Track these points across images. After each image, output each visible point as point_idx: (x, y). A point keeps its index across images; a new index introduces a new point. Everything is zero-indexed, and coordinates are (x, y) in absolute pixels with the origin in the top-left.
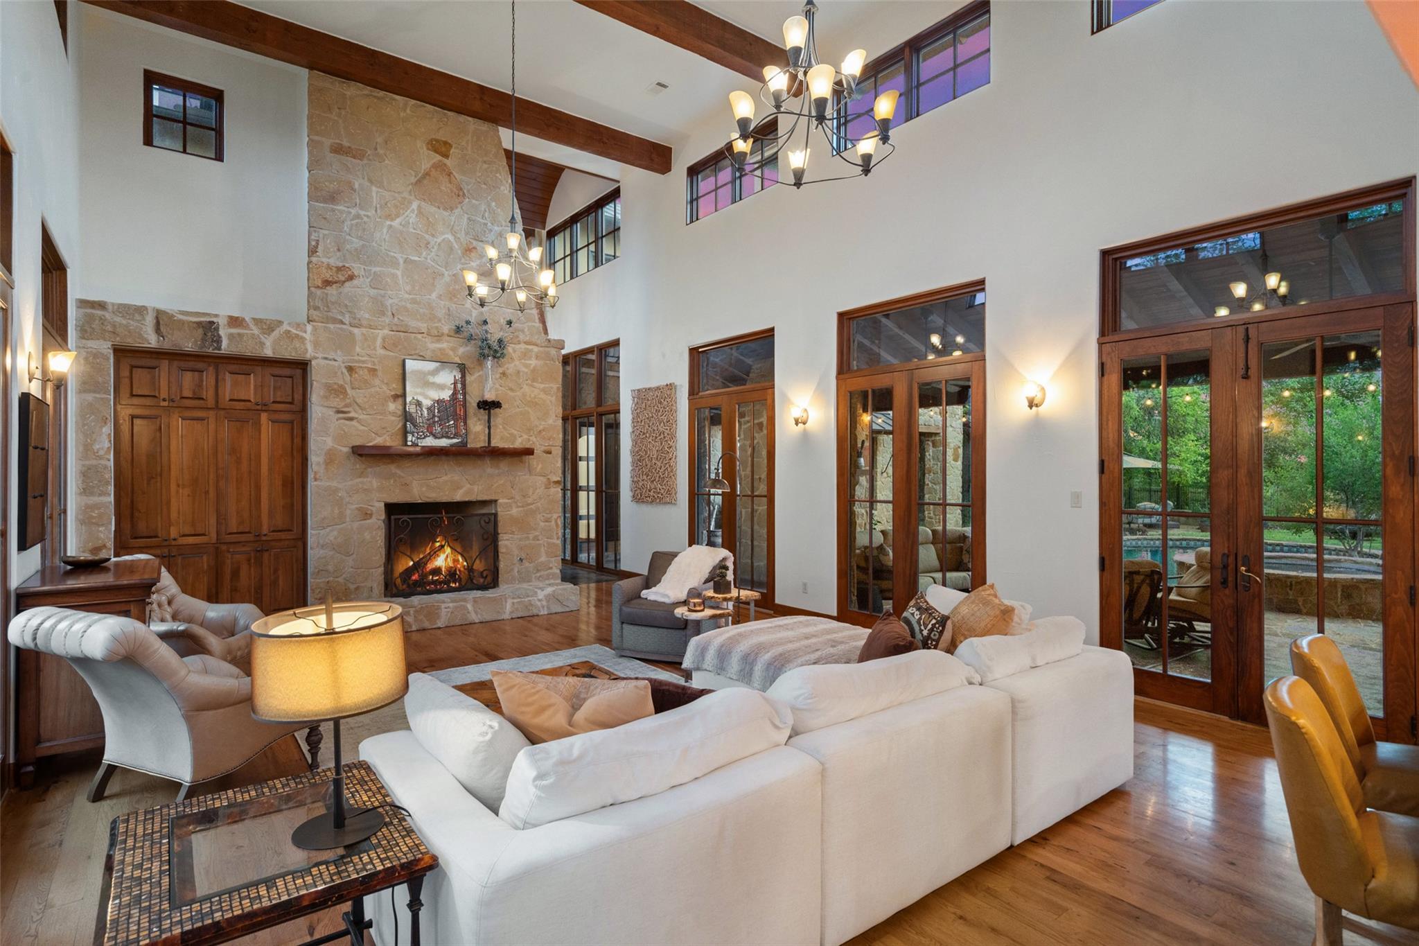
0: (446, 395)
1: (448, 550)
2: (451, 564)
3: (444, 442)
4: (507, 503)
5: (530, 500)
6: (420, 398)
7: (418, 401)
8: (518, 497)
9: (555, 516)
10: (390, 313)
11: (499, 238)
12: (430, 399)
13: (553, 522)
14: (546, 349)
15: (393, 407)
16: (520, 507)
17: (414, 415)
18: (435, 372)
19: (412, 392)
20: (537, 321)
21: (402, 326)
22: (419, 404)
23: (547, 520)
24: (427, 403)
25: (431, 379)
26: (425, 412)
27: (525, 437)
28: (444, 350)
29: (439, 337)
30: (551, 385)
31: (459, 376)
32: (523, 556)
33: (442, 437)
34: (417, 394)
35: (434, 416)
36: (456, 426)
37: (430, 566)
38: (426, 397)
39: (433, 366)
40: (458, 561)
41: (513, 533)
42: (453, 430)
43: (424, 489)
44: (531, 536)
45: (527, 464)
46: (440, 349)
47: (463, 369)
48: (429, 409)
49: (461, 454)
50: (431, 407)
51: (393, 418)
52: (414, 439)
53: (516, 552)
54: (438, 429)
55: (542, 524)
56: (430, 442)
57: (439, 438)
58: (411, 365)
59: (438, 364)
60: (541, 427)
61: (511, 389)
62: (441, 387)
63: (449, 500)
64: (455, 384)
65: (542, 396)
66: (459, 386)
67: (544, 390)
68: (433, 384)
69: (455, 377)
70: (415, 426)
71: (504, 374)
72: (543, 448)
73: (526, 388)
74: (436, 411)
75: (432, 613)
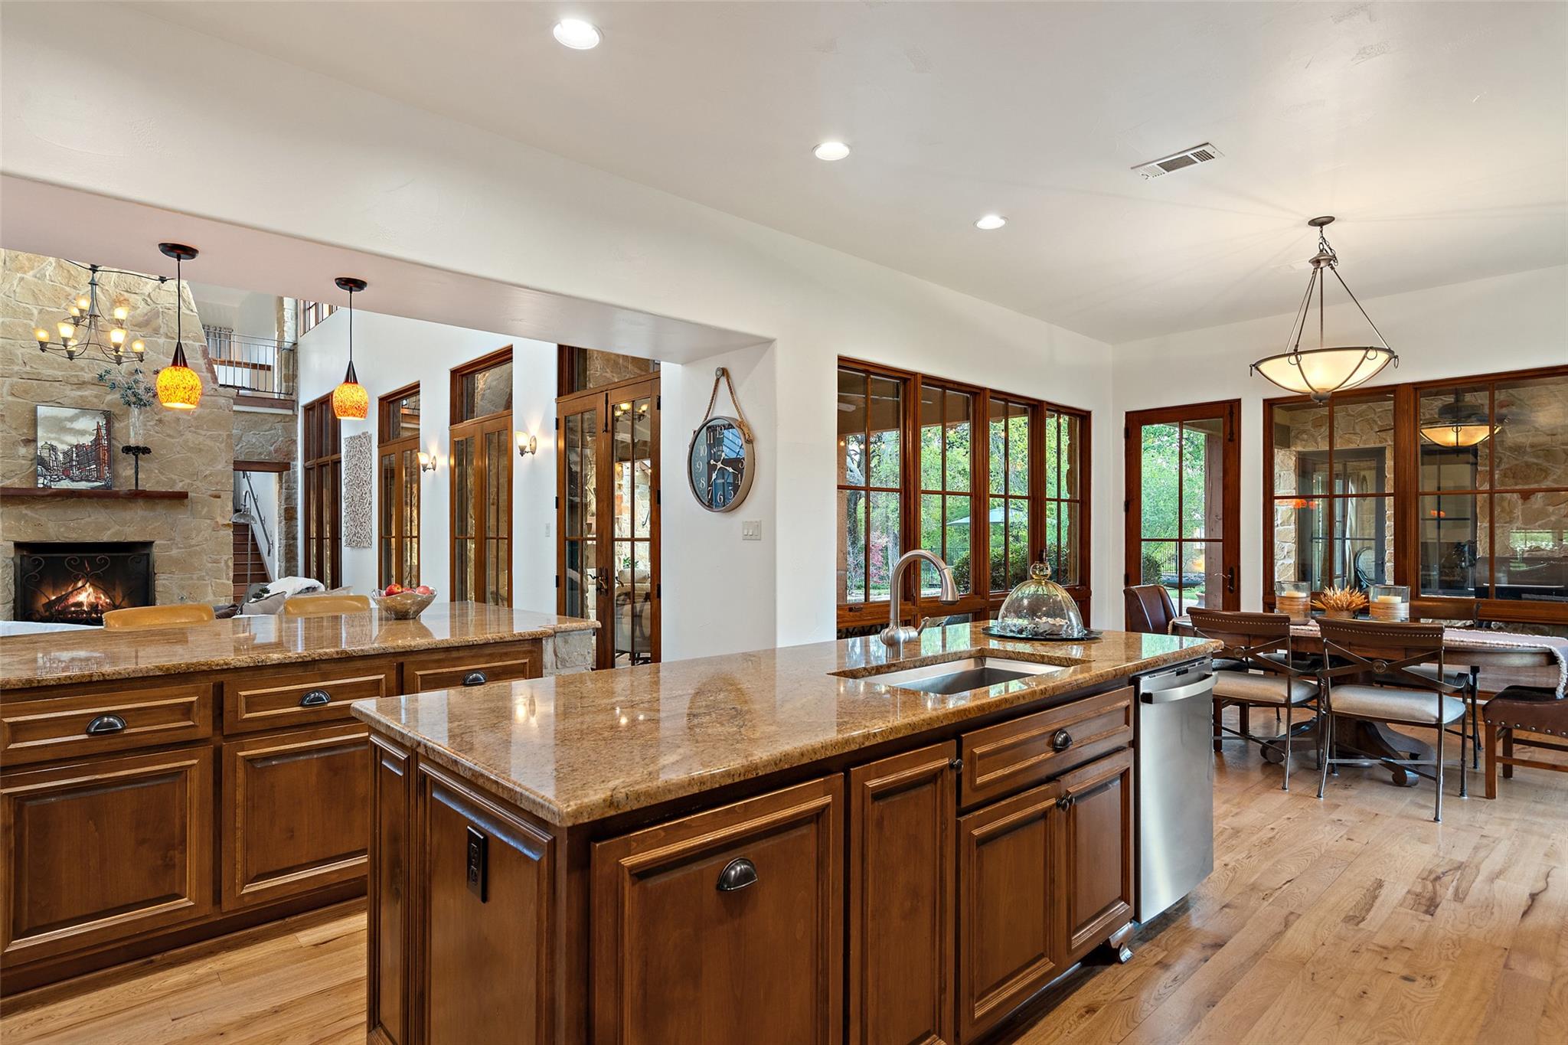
0: (87, 440)
1: (91, 590)
2: (93, 600)
3: (83, 485)
4: (165, 545)
5: (193, 542)
6: (54, 443)
7: (52, 446)
8: (178, 539)
9: (225, 557)
10: (21, 362)
11: (157, 290)
12: (67, 443)
13: (223, 564)
14: (213, 398)
15: (23, 451)
16: (181, 548)
17: (47, 459)
18: (72, 419)
19: (43, 436)
20: (205, 370)
21: (33, 373)
22: (53, 448)
23: (216, 562)
24: (62, 447)
25: (69, 425)
26: (61, 457)
27: (188, 481)
28: (87, 397)
29: (82, 384)
30: (220, 432)
31: (102, 422)
32: (185, 594)
33: (81, 480)
34: (50, 439)
35: (72, 460)
36: (98, 470)
37: (72, 601)
38: (62, 442)
39: (70, 412)
40: (100, 598)
41: (172, 573)
42: (95, 474)
43: (62, 530)
44: (195, 577)
45: (189, 507)
46: (81, 397)
47: (108, 416)
48: (65, 453)
49: (104, 497)
50: (68, 451)
51: (23, 462)
52: (46, 481)
53: (176, 590)
54: (76, 472)
55: (210, 565)
56: (65, 484)
57: (77, 481)
58: (43, 411)
59: (77, 411)
60: (208, 472)
61: (169, 436)
62: (83, 433)
63: (94, 541)
64: (98, 429)
65: (209, 442)
66: (104, 432)
67: (211, 437)
68: (72, 429)
69: (98, 423)
70: (47, 470)
71: (160, 421)
72: (209, 493)
73: (189, 436)
74: (74, 455)
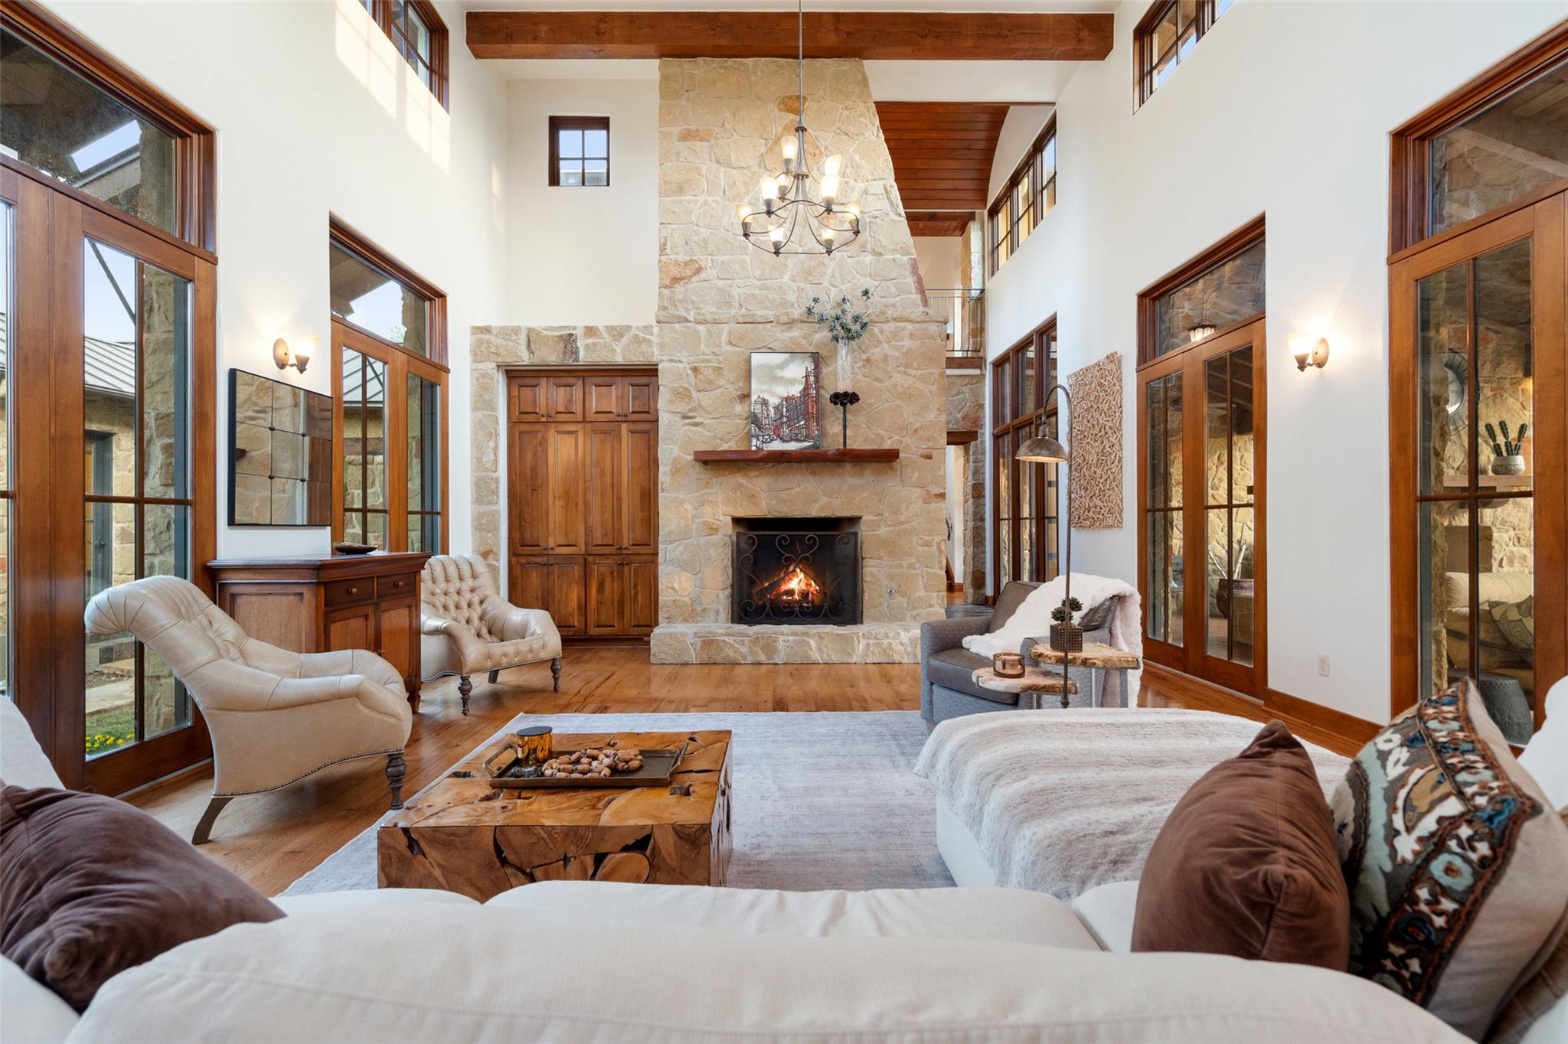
0: (796, 390)
1: (802, 575)
2: (804, 587)
3: (792, 446)
4: (873, 521)
5: (903, 518)
6: (767, 396)
7: (764, 400)
8: (887, 514)
9: (938, 539)
10: (737, 304)
11: (864, 196)
12: (777, 396)
13: (935, 547)
14: (924, 325)
15: (739, 408)
16: (890, 526)
17: (759, 416)
18: (783, 366)
19: (758, 390)
20: (913, 291)
21: (748, 316)
22: (765, 403)
23: (927, 544)
24: (774, 401)
25: (780, 373)
26: (772, 411)
27: (896, 437)
28: (795, 337)
29: (791, 323)
30: (932, 370)
31: (811, 367)
32: (894, 586)
33: (791, 440)
34: (762, 391)
35: (782, 416)
36: (807, 427)
37: (784, 588)
38: (774, 395)
39: (781, 357)
40: (811, 585)
41: (880, 558)
42: (804, 432)
43: (774, 502)
44: (905, 563)
45: (899, 473)
46: (791, 338)
47: (817, 359)
48: (776, 408)
49: (815, 460)
50: (779, 405)
51: (740, 421)
52: (759, 443)
53: (885, 582)
54: (786, 431)
55: (920, 549)
56: (777, 446)
57: (787, 442)
58: (757, 359)
59: (787, 355)
60: (918, 425)
61: (877, 379)
62: (791, 382)
63: (803, 515)
64: (807, 377)
65: (919, 385)
66: (812, 379)
67: (922, 379)
68: (782, 378)
69: (807, 369)
70: (760, 429)
71: (868, 360)
72: (920, 452)
73: (898, 378)
74: (785, 410)
75: (769, 647)
